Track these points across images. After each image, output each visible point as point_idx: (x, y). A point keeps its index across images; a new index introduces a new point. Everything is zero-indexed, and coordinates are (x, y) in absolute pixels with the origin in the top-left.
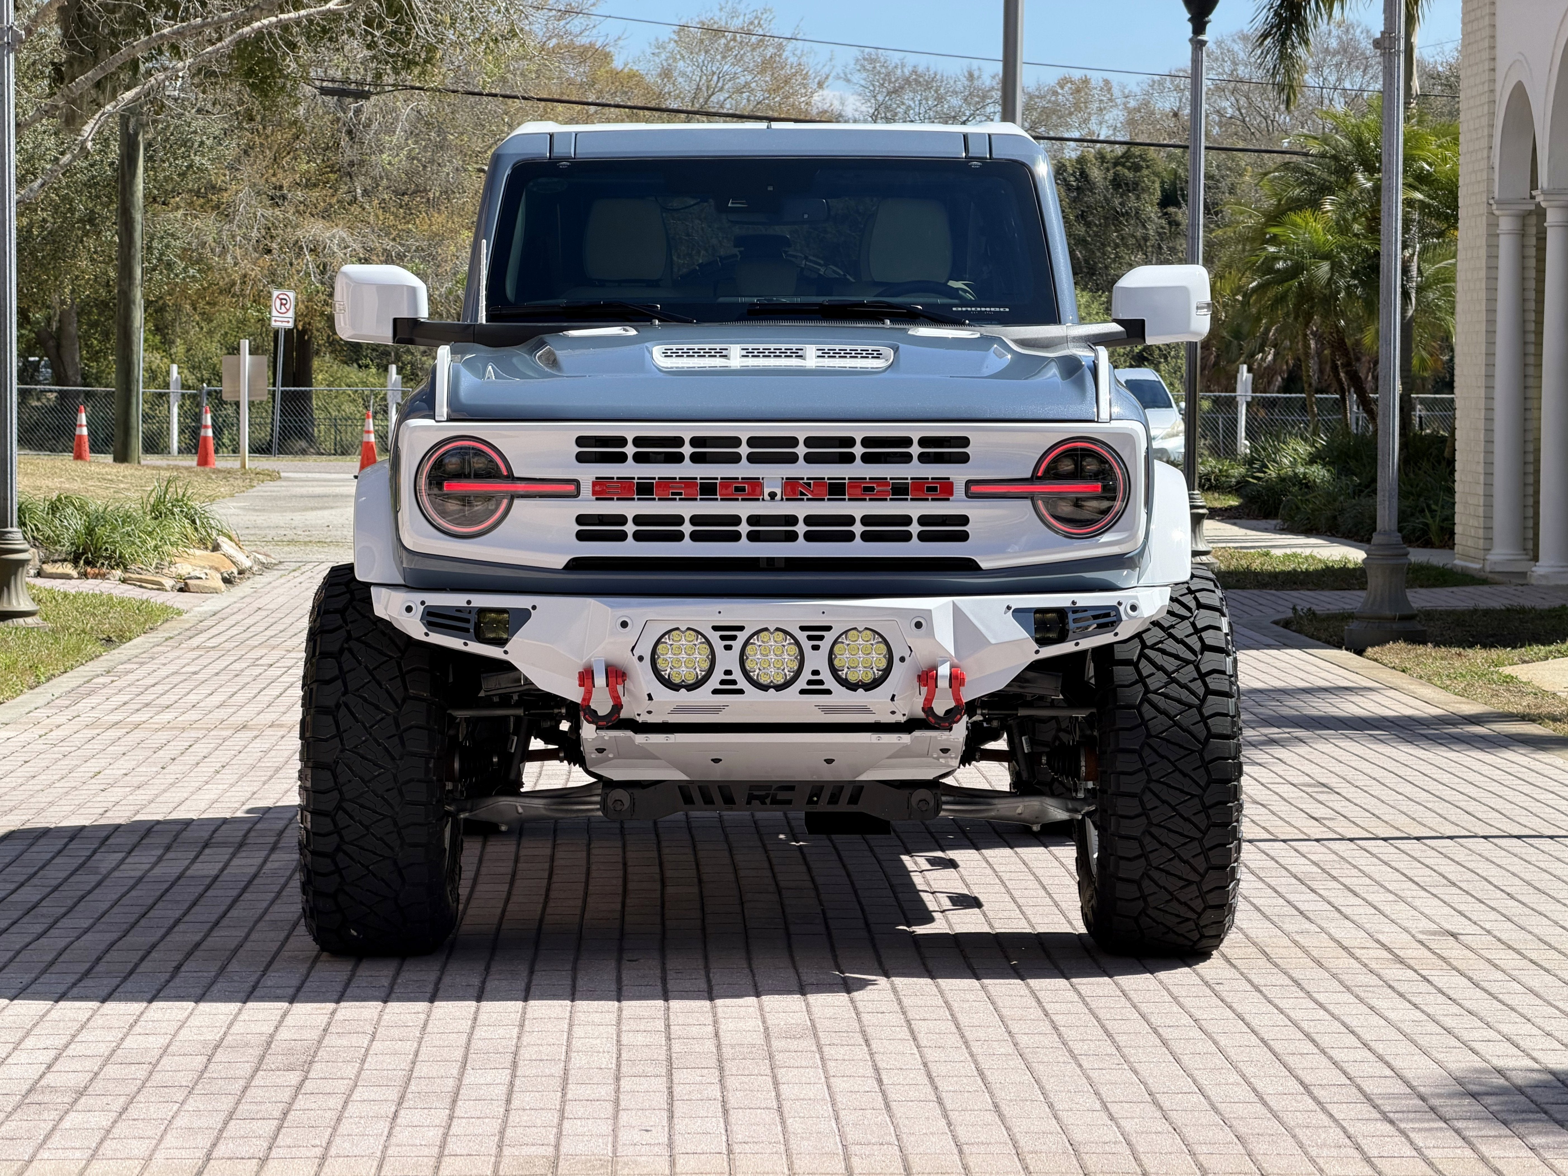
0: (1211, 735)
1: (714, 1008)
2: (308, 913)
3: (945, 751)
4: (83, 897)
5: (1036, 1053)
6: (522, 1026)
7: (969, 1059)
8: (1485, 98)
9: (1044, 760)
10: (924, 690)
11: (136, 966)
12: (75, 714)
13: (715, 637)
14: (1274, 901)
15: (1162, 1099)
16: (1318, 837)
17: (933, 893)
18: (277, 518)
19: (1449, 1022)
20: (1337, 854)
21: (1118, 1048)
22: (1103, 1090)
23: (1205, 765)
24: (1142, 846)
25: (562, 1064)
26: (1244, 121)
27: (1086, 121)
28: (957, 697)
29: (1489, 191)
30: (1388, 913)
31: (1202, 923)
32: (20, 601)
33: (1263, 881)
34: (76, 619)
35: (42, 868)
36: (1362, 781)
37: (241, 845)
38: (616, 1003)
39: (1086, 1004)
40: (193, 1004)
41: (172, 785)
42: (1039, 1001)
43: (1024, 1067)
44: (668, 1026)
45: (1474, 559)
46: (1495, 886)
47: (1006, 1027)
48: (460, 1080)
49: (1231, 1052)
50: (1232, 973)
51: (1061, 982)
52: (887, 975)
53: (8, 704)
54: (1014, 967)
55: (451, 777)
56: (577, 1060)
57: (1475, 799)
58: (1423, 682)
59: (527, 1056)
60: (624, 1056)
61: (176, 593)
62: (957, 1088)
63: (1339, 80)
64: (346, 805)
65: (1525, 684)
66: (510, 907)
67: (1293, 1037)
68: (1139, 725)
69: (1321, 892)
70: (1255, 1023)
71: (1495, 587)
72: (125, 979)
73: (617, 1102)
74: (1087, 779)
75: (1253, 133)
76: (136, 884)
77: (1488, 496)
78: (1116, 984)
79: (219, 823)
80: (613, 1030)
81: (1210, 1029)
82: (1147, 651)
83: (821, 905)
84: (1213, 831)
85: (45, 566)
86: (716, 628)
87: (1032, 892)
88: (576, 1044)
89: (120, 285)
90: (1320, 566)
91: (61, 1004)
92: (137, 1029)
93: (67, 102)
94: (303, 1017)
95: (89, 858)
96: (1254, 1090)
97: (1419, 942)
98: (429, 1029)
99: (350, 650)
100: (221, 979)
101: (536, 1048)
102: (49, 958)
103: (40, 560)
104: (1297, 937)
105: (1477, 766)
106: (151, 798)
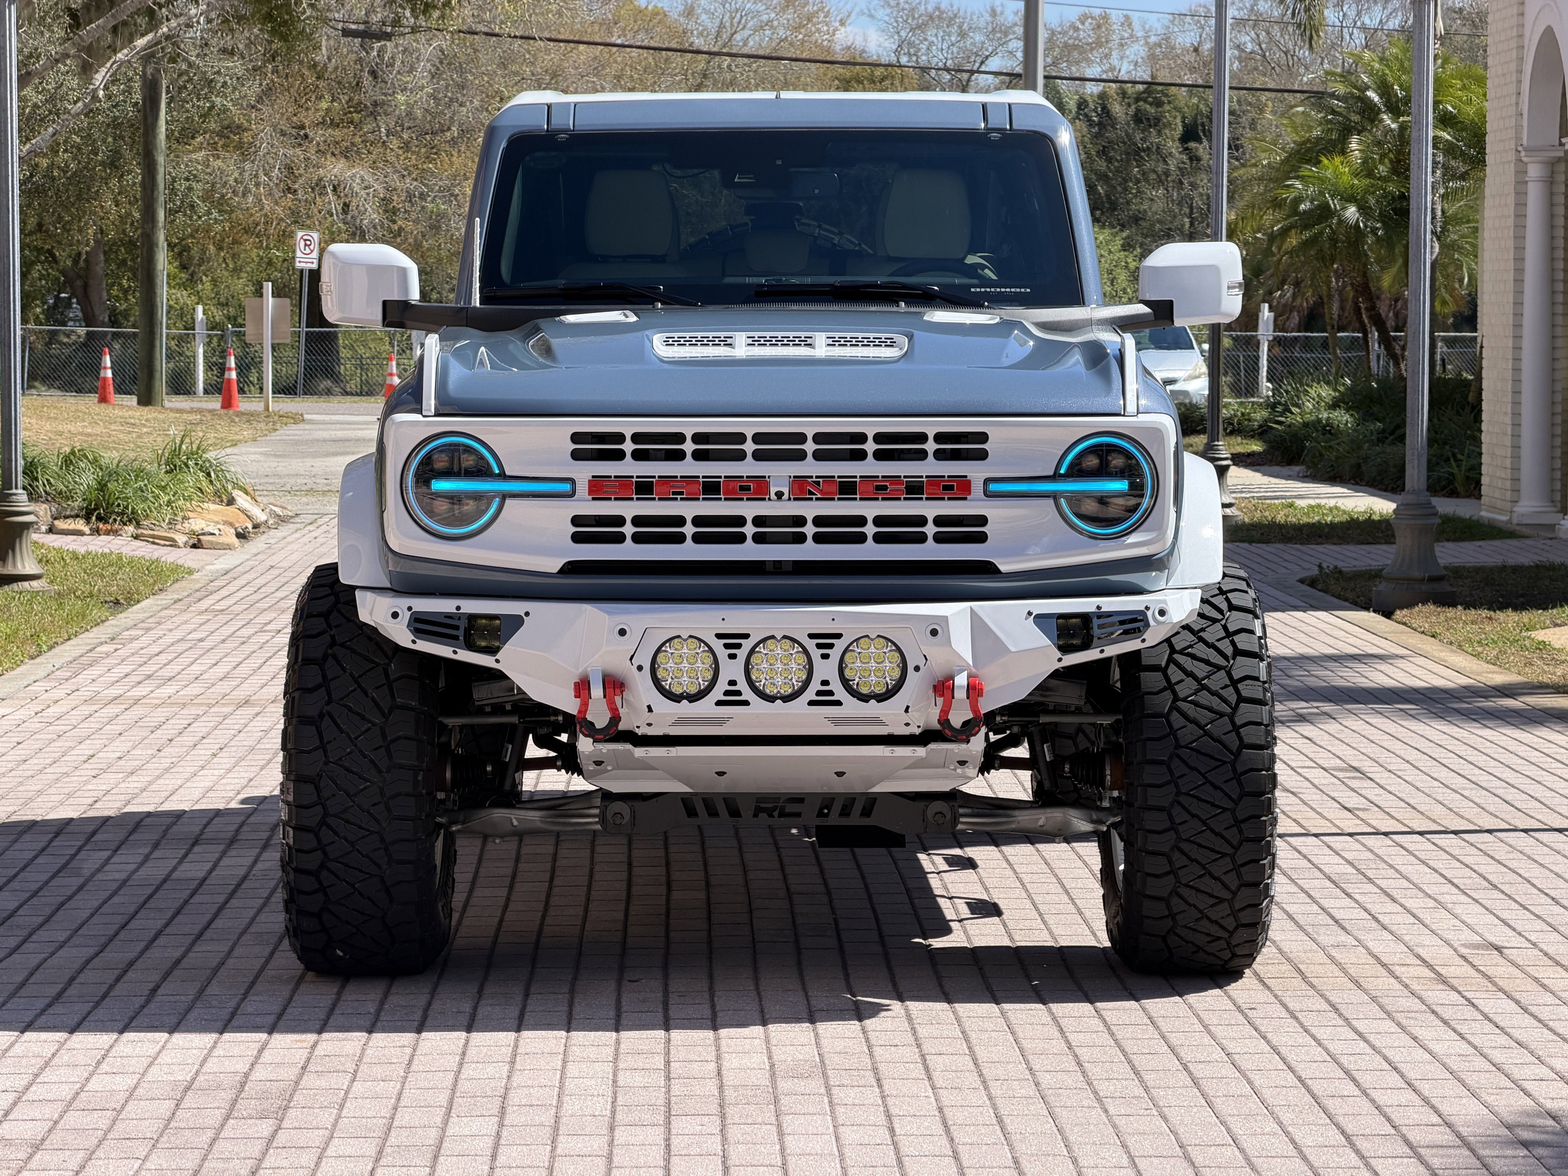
0: (1243, 746)
1: (717, 1039)
2: (291, 933)
3: (962, 763)
4: (62, 904)
5: (1059, 1095)
6: (513, 1062)
7: (988, 1102)
8: (1513, 44)
9: (1067, 768)
10: (940, 700)
11: (111, 987)
12: (74, 688)
13: (718, 645)
14: (1308, 907)
15: (1193, 1152)
16: (1351, 831)
17: (950, 898)
18: (297, 465)
19: (1498, 1056)
20: (1372, 851)
21: (1146, 1089)
22: (1131, 1142)
23: (1237, 777)
24: (1170, 862)
25: (554, 1110)
26: (1264, 56)
27: (1107, 56)
28: (975, 708)
29: (1518, 138)
30: (1427, 922)
31: (1234, 942)
32: (26, 564)
33: (1296, 884)
34: (84, 582)
35: (22, 869)
36: (1395, 764)
37: (232, 842)
38: (614, 1034)
39: (1112, 1034)
40: (166, 1035)
41: (167, 770)
42: (1061, 1031)
43: (1046, 1113)
44: (668, 1063)
45: (1501, 511)
46: (1539, 889)
47: (1027, 1062)
48: (444, 1130)
49: (1267, 1094)
50: (1266, 996)
51: (1085, 1008)
52: (902, 999)
53: (7, 676)
54: (1035, 989)
55: (442, 787)
56: (570, 1106)
57: (1513, 786)
58: (1454, 648)
59: (516, 1101)
60: (620, 1100)
61: (189, 549)
62: (975, 1139)
63: (1359, 14)
64: (330, 820)
65: (1559, 650)
66: (509, 916)
67: (1332, 1075)
68: (1168, 735)
69: (1357, 897)
70: (1291, 1058)
71: (1523, 540)
72: (98, 1004)
73: (610, 1157)
74: (1112, 789)
75: (1273, 68)
76: (120, 888)
77: (1516, 447)
78: (1144, 1009)
79: (211, 815)
80: (609, 1068)
81: (1245, 1065)
82: (1176, 656)
83: (834, 913)
84: (1246, 846)
85: (56, 522)
86: (719, 636)
87: (1054, 897)
88: (569, 1084)
89: (143, 228)
90: (1345, 518)
91: (28, 1035)
92: (104, 1067)
93: (79, 51)
94: (282, 1052)
95: (74, 856)
96: (1293, 1141)
97: (1462, 957)
98: (414, 1067)
99: (334, 657)
100: (199, 1004)
101: (526, 1091)
102: (19, 979)
103: (52, 516)
104: (1334, 952)
105: (1513, 746)
106: (143, 785)
